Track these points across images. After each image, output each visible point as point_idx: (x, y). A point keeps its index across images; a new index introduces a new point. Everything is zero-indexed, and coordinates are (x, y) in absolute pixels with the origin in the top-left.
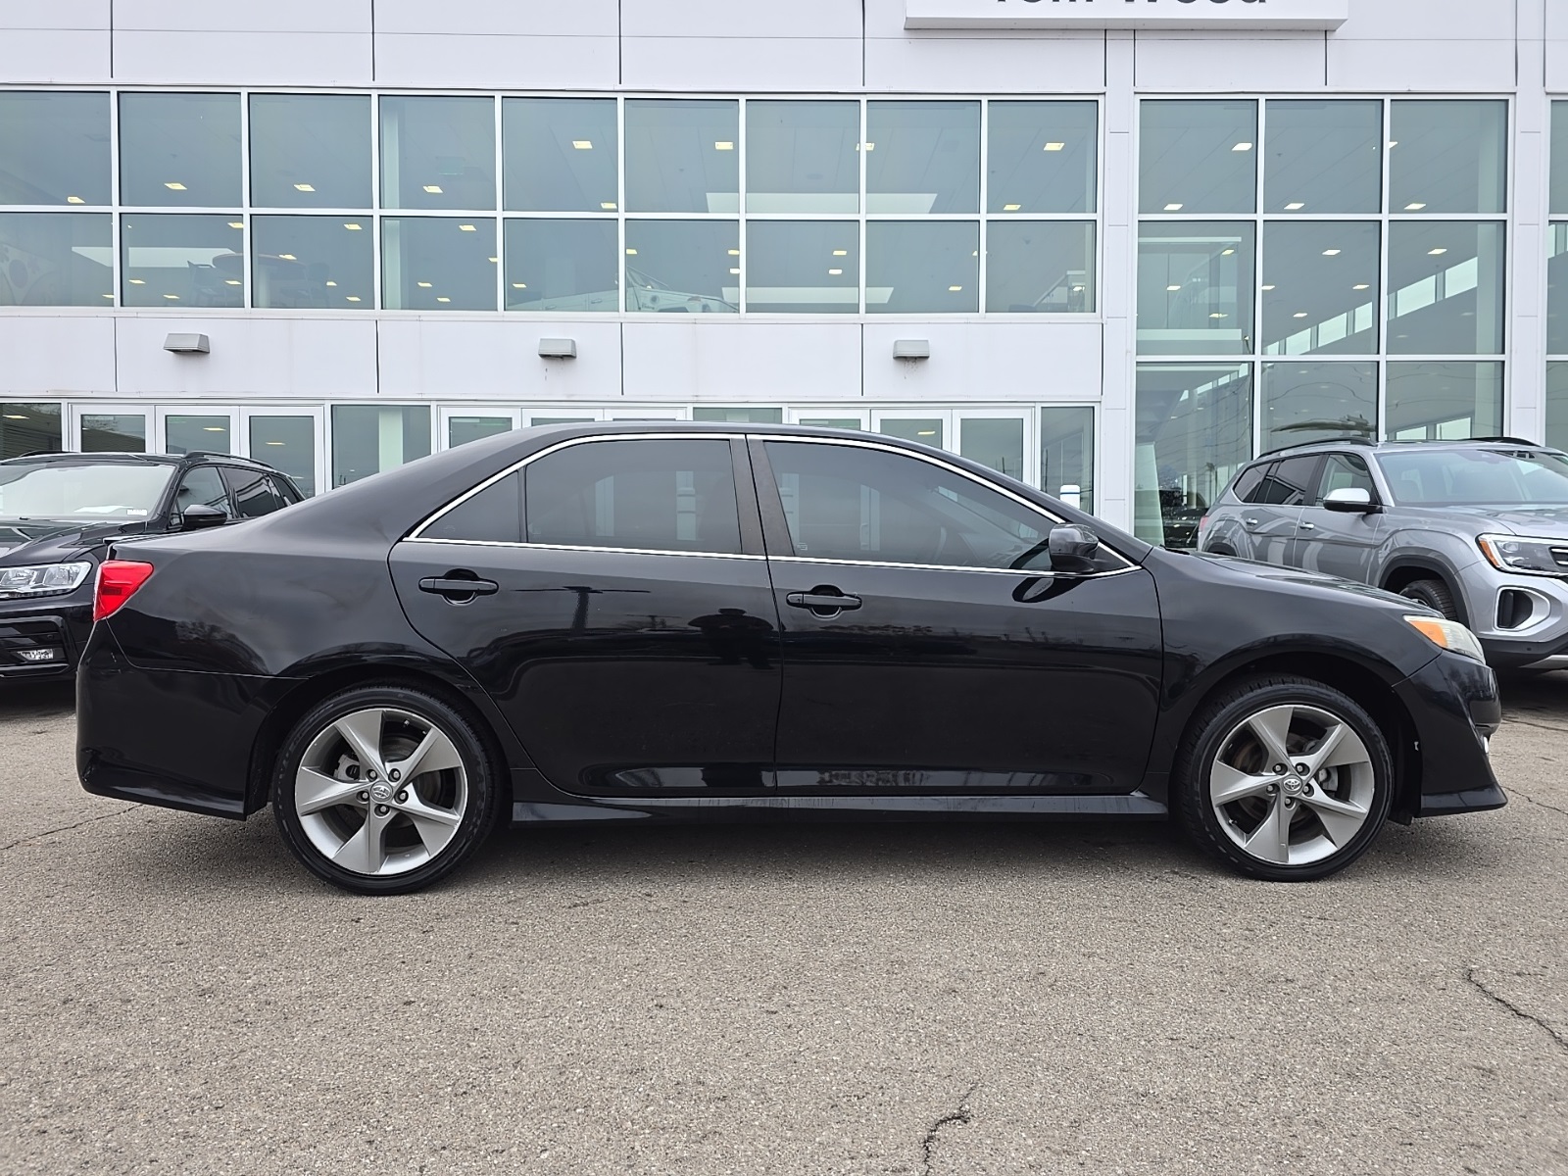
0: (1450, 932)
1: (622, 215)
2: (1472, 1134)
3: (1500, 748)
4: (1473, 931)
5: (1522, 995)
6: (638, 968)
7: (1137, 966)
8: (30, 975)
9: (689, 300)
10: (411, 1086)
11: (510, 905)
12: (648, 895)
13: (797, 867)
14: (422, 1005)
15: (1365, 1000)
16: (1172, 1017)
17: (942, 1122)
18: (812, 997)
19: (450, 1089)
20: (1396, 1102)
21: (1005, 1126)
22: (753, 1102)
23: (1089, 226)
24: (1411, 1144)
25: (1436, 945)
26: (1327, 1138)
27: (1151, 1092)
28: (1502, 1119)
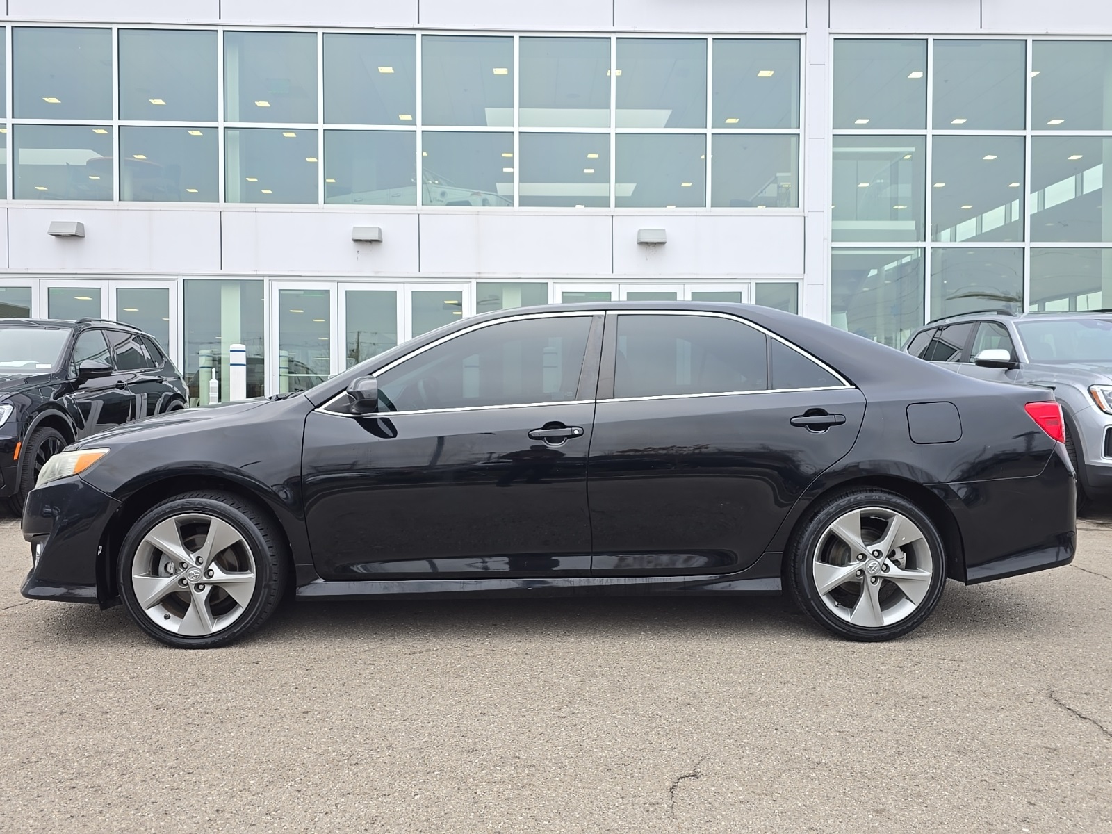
0: (1042, 668)
1: (419, 128)
2: (1036, 784)
3: (1102, 548)
4: (1059, 668)
5: (1085, 707)
6: (465, 691)
7: (818, 689)
8: (30, 698)
9: (472, 195)
10: (319, 760)
11: (366, 653)
12: (466, 646)
13: (573, 628)
14: (316, 713)
15: (976, 709)
16: (841, 719)
17: (682, 778)
18: (590, 708)
19: (346, 761)
20: (988, 766)
21: (724, 780)
22: (554, 768)
23: (794, 139)
24: (994, 790)
25: (1031, 676)
26: (939, 787)
27: (823, 761)
28: (1057, 776)
